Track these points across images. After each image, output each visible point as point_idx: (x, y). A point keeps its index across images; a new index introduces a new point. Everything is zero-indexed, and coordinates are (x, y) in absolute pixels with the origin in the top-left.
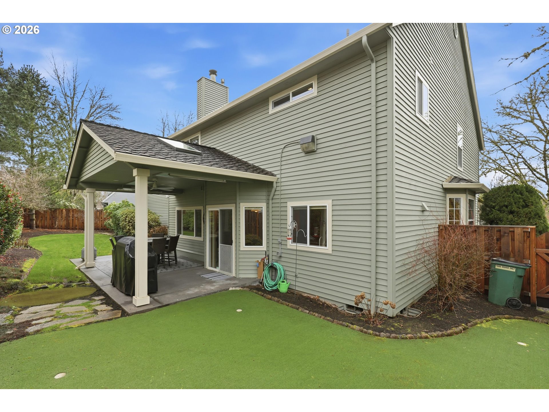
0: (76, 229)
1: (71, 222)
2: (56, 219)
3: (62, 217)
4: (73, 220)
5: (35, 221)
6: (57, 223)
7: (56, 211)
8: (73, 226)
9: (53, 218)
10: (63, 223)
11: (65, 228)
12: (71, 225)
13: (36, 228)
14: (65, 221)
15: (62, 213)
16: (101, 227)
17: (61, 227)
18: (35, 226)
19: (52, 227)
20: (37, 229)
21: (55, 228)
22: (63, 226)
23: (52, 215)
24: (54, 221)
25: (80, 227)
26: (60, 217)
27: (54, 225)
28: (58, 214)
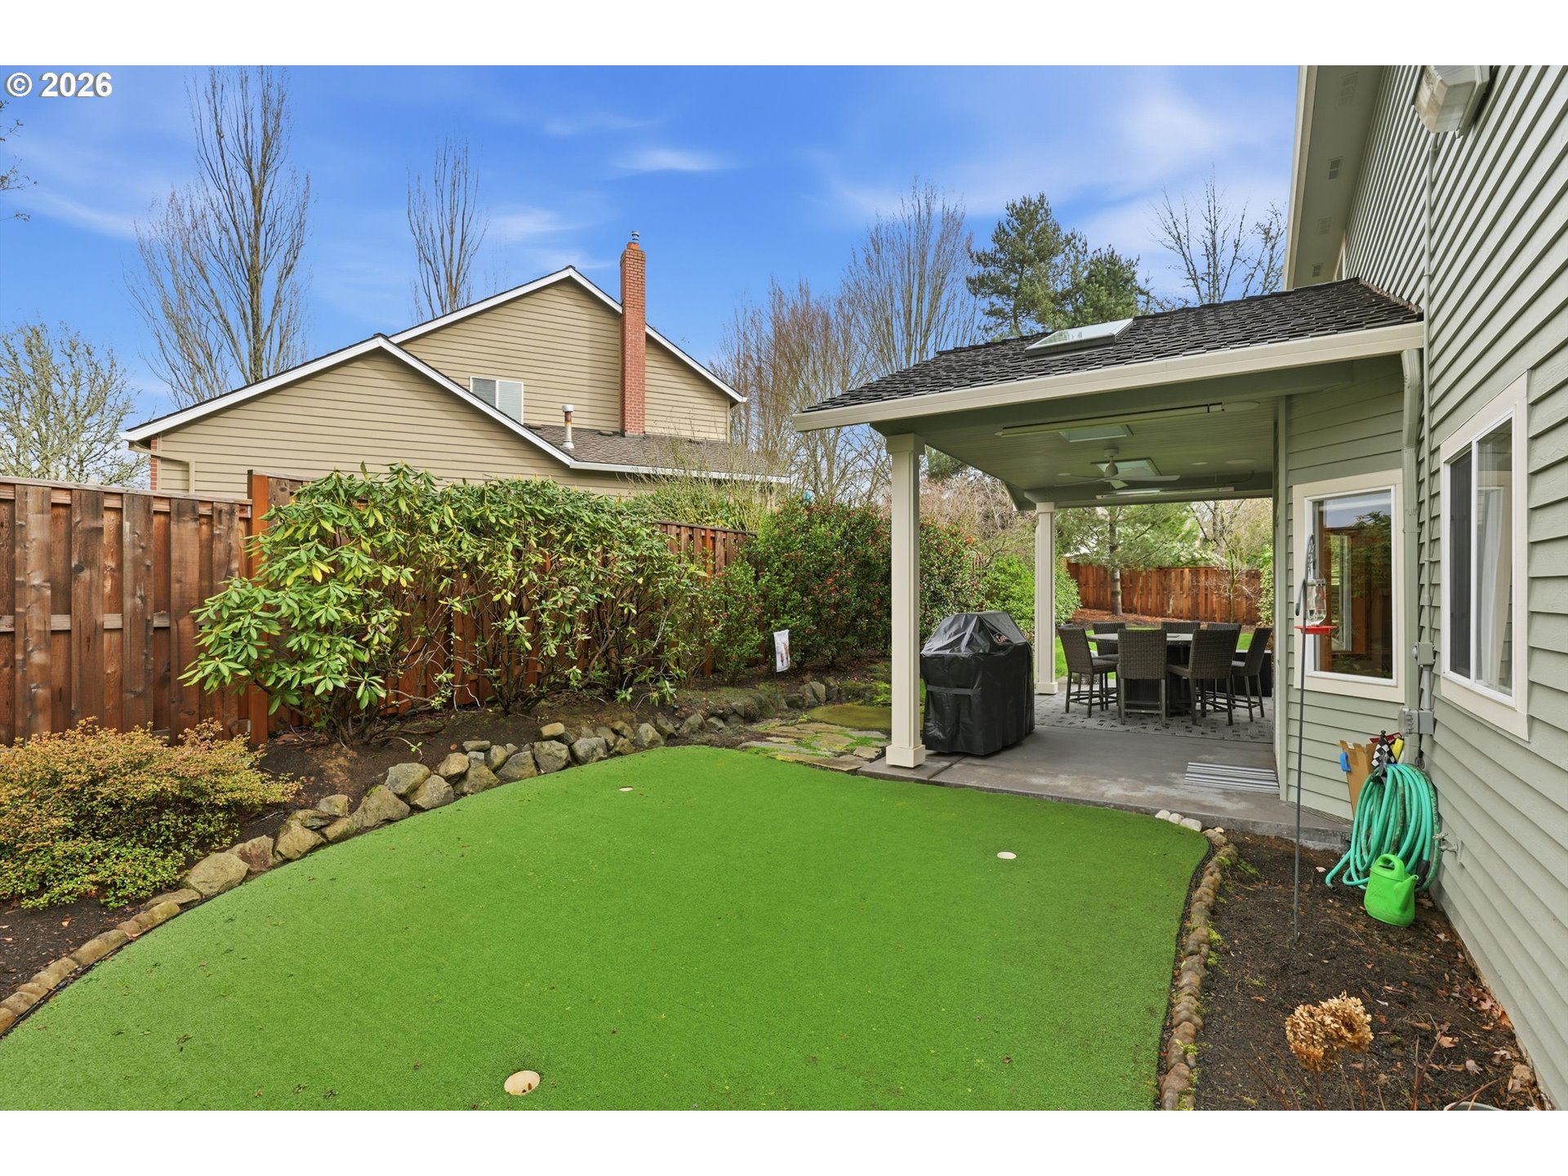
0: (1213, 619)
1: (1201, 600)
2: (1170, 592)
3: (1181, 589)
4: (1206, 595)
5: (1120, 597)
6: (1171, 602)
7: (1170, 574)
8: (1206, 612)
9: (1165, 589)
10: (1184, 603)
11: (1189, 615)
12: (1202, 609)
13: (1124, 611)
14: (1190, 598)
15: (1182, 579)
17: (1181, 612)
18: (1121, 607)
19: (1161, 613)
20: (1125, 615)
21: (1168, 616)
22: (1185, 610)
23: (1162, 584)
24: (1166, 598)
25: (1223, 616)
26: (1178, 588)
27: (1166, 608)
28: (1173, 581)
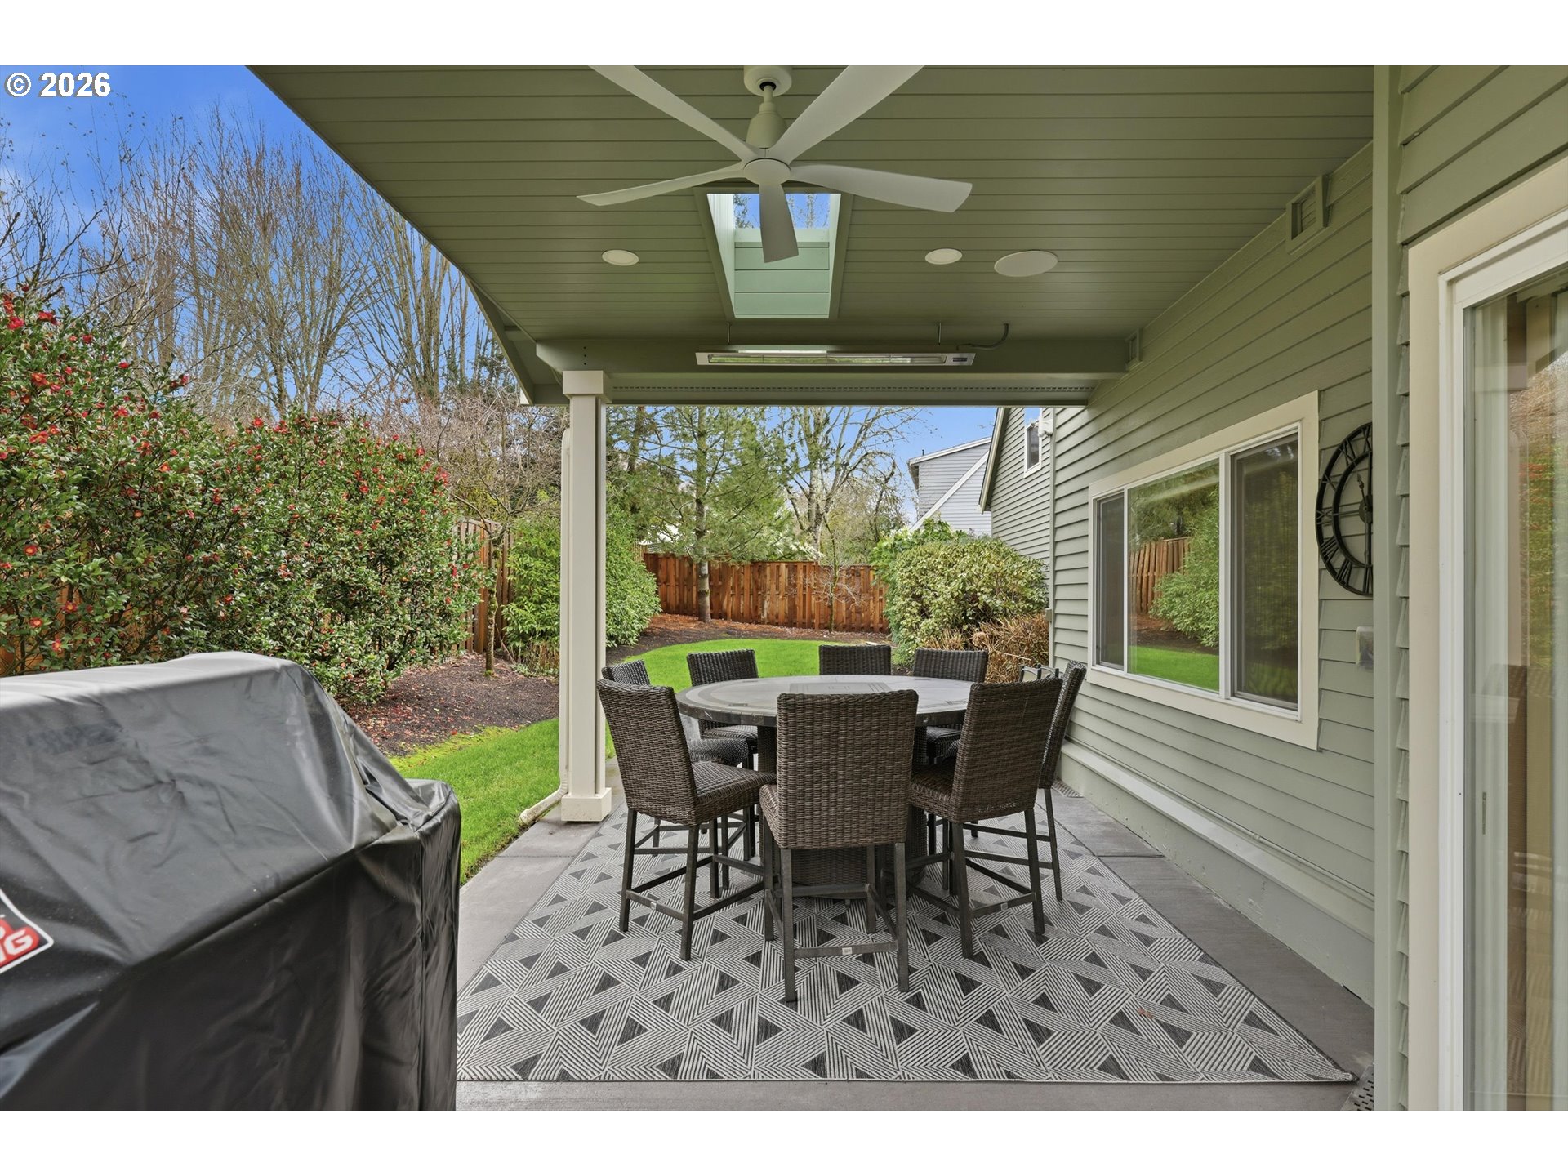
0: (811, 626)
1: (799, 603)
2: (764, 593)
3: (777, 588)
4: (804, 595)
5: (708, 599)
6: (766, 605)
7: (765, 569)
8: (804, 617)
9: (758, 589)
10: (781, 606)
11: (786, 620)
12: (800, 613)
13: (712, 617)
14: (786, 600)
15: (779, 576)
16: (878, 620)
17: (777, 618)
18: (708, 611)
19: (755, 619)
20: (714, 621)
21: (763, 623)
22: (782, 615)
23: (756, 582)
24: (760, 600)
25: (823, 622)
26: (774, 587)
27: (760, 613)
28: (768, 578)
